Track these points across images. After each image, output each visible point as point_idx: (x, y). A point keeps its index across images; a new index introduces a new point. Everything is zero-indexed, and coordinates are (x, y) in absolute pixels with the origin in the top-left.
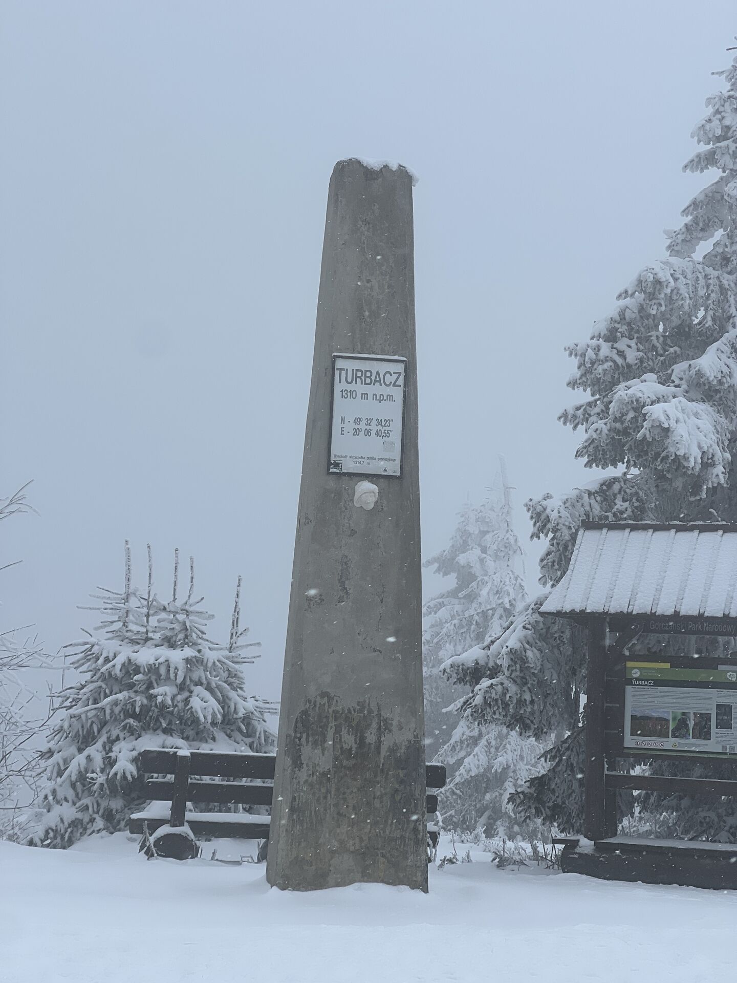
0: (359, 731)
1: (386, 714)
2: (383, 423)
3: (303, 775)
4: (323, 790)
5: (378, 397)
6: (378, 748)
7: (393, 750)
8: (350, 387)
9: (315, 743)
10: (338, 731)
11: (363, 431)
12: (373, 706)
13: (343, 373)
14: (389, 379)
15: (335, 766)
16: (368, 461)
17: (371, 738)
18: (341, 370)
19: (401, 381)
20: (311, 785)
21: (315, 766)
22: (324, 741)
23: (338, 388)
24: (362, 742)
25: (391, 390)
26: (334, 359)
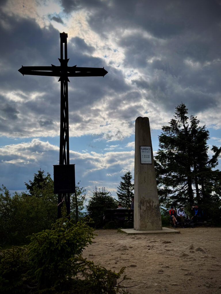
0: (149, 203)
1: (153, 200)
2: (148, 156)
3: (142, 211)
4: (145, 213)
6: (153, 206)
7: (155, 206)
8: (143, 151)
9: (143, 205)
10: (146, 203)
11: (146, 157)
12: (151, 199)
13: (142, 148)
14: (149, 149)
15: (146, 209)
16: (147, 162)
17: (151, 204)
19: (150, 149)
20: (143, 212)
21: (143, 209)
22: (144, 205)
23: (141, 151)
24: (150, 205)
25: (149, 151)
26: (140, 146)
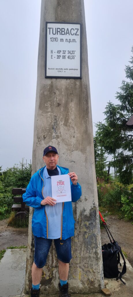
2: (71, 52)
5: (68, 40)
7: (83, 212)
8: (54, 36)
11: (62, 56)
13: (51, 30)
14: (73, 32)
16: (65, 70)
18: (50, 28)
19: (79, 33)
23: (49, 37)
25: (74, 37)
26: (47, 23)
